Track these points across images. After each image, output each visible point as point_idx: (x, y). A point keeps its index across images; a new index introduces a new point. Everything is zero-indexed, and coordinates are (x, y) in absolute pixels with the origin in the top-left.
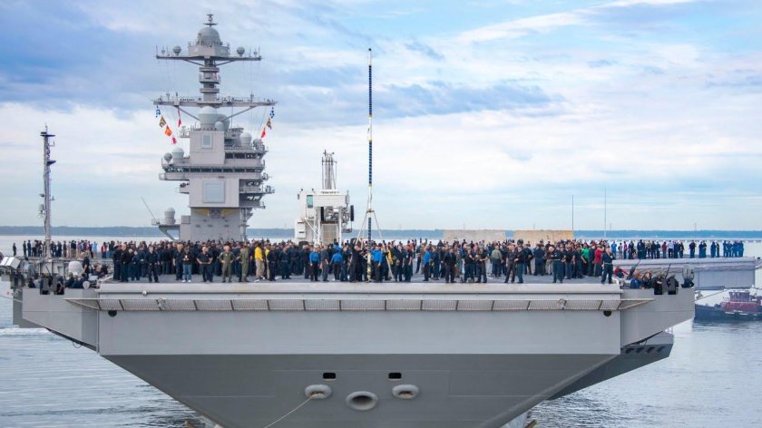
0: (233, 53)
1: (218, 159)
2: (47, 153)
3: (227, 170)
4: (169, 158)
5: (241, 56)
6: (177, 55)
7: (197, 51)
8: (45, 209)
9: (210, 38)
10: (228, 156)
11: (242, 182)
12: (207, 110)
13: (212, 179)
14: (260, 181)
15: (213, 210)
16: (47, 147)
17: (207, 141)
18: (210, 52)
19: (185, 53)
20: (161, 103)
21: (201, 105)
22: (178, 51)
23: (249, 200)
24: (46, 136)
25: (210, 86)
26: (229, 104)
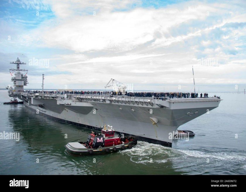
0: (22, 63)
1: (21, 79)
2: (43, 77)
3: (22, 80)
4: (12, 78)
5: (23, 63)
6: (13, 63)
7: (17, 62)
8: (43, 86)
9: (18, 61)
10: (22, 78)
11: (24, 82)
12: (18, 71)
13: (20, 81)
14: (26, 82)
15: (19, 86)
16: (43, 76)
17: (19, 75)
18: (19, 63)
19: (14, 63)
20: (10, 70)
21: (17, 70)
22: (13, 62)
23: (25, 84)
24: (43, 75)
25: (18, 67)
26: (21, 70)
